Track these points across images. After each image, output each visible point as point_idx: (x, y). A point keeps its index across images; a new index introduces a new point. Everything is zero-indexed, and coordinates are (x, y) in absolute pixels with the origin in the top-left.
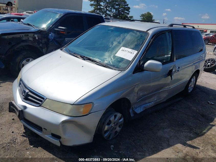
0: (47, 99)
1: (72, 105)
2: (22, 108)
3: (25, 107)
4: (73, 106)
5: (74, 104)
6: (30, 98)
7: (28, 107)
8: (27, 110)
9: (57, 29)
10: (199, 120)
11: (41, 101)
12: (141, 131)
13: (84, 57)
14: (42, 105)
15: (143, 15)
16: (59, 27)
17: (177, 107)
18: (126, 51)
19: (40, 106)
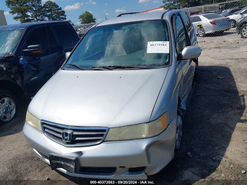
0: (110, 129)
1: (148, 123)
2: (76, 156)
3: (80, 153)
4: (150, 123)
5: (150, 121)
6: (77, 139)
7: (85, 151)
8: (85, 155)
9: (27, 50)
10: (228, 96)
11: (102, 135)
12: (195, 127)
13: (110, 67)
14: (106, 139)
15: (81, 16)
16: (28, 47)
17: (199, 92)
18: (156, 45)
19: (103, 142)
